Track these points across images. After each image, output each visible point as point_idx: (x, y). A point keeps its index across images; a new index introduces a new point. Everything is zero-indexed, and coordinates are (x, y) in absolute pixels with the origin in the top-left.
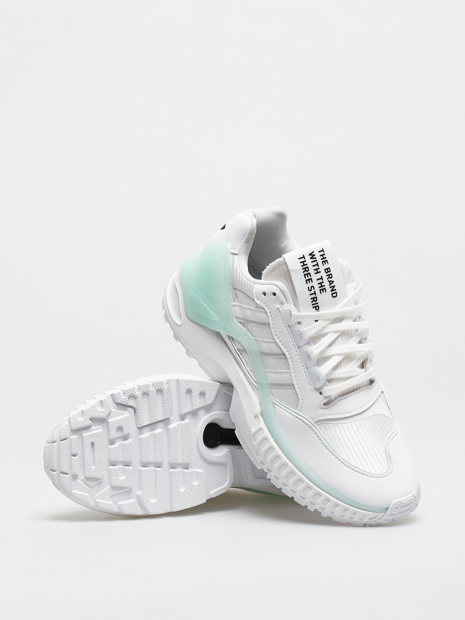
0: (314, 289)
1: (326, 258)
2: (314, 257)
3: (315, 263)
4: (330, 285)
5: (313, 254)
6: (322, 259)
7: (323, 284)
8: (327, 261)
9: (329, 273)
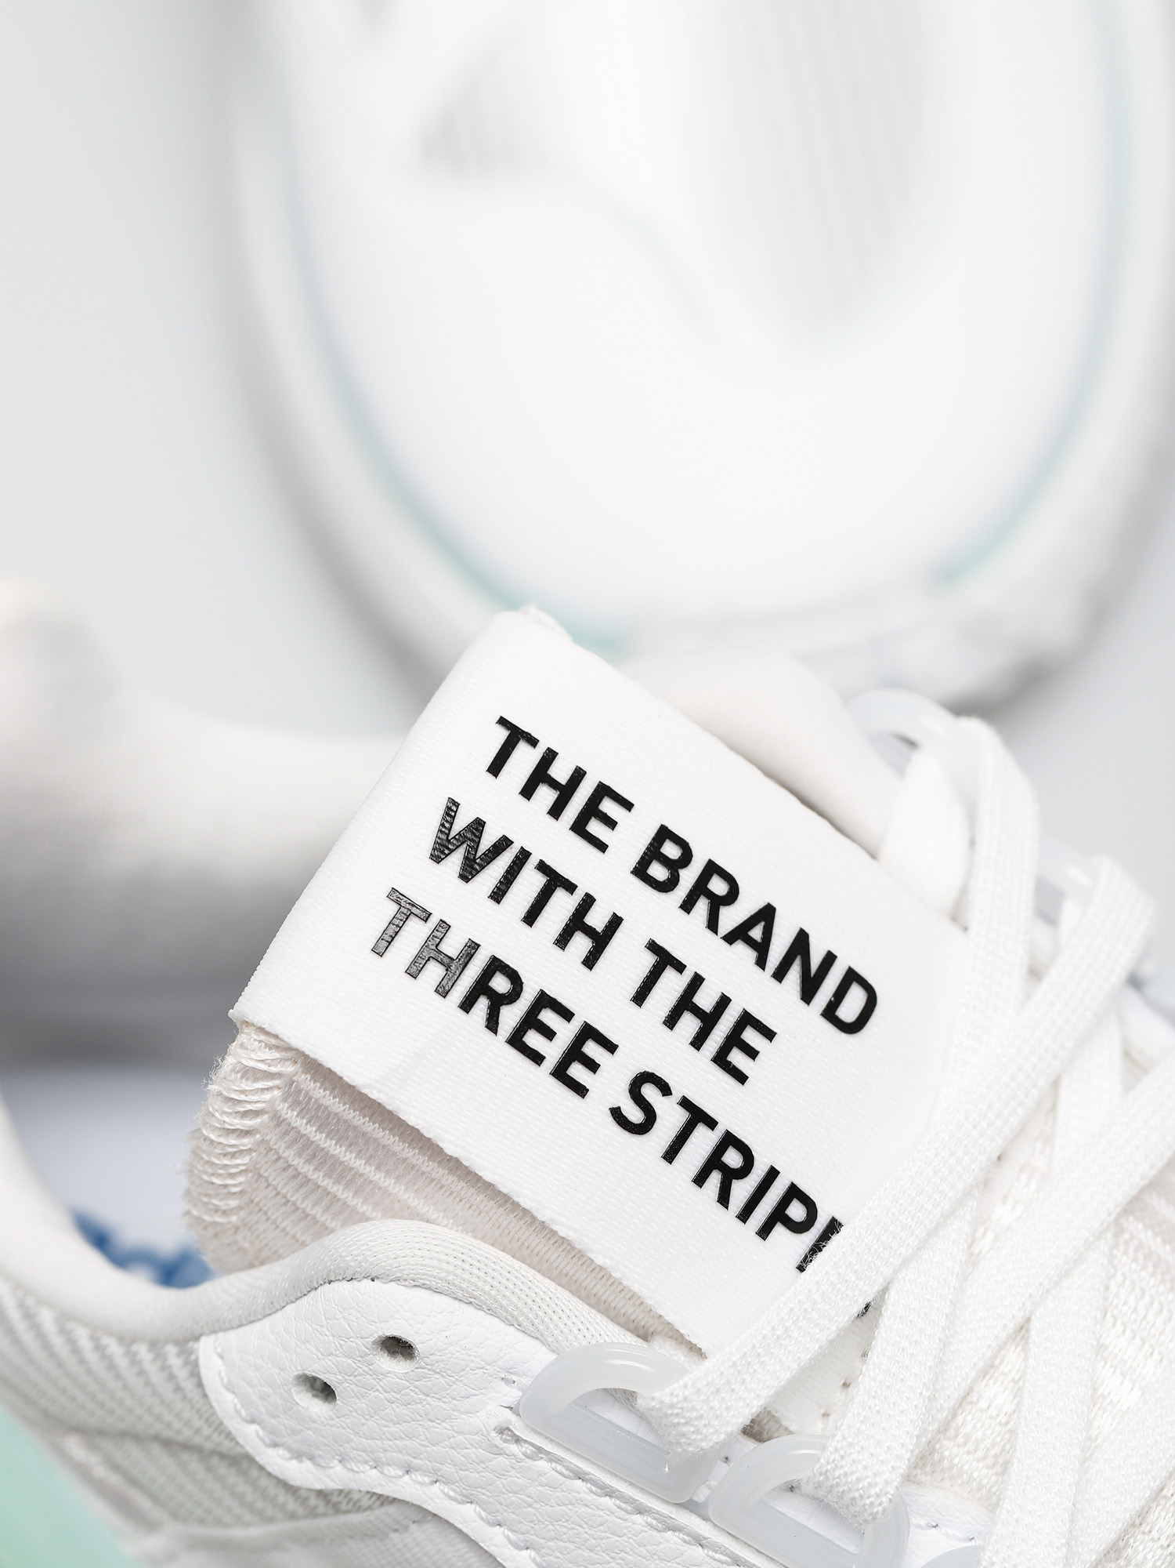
0: (665, 1089)
1: (578, 775)
2: (487, 841)
3: (530, 882)
4: (761, 962)
5: (461, 823)
6: (556, 811)
7: (705, 1000)
8: (603, 791)
9: (688, 877)
